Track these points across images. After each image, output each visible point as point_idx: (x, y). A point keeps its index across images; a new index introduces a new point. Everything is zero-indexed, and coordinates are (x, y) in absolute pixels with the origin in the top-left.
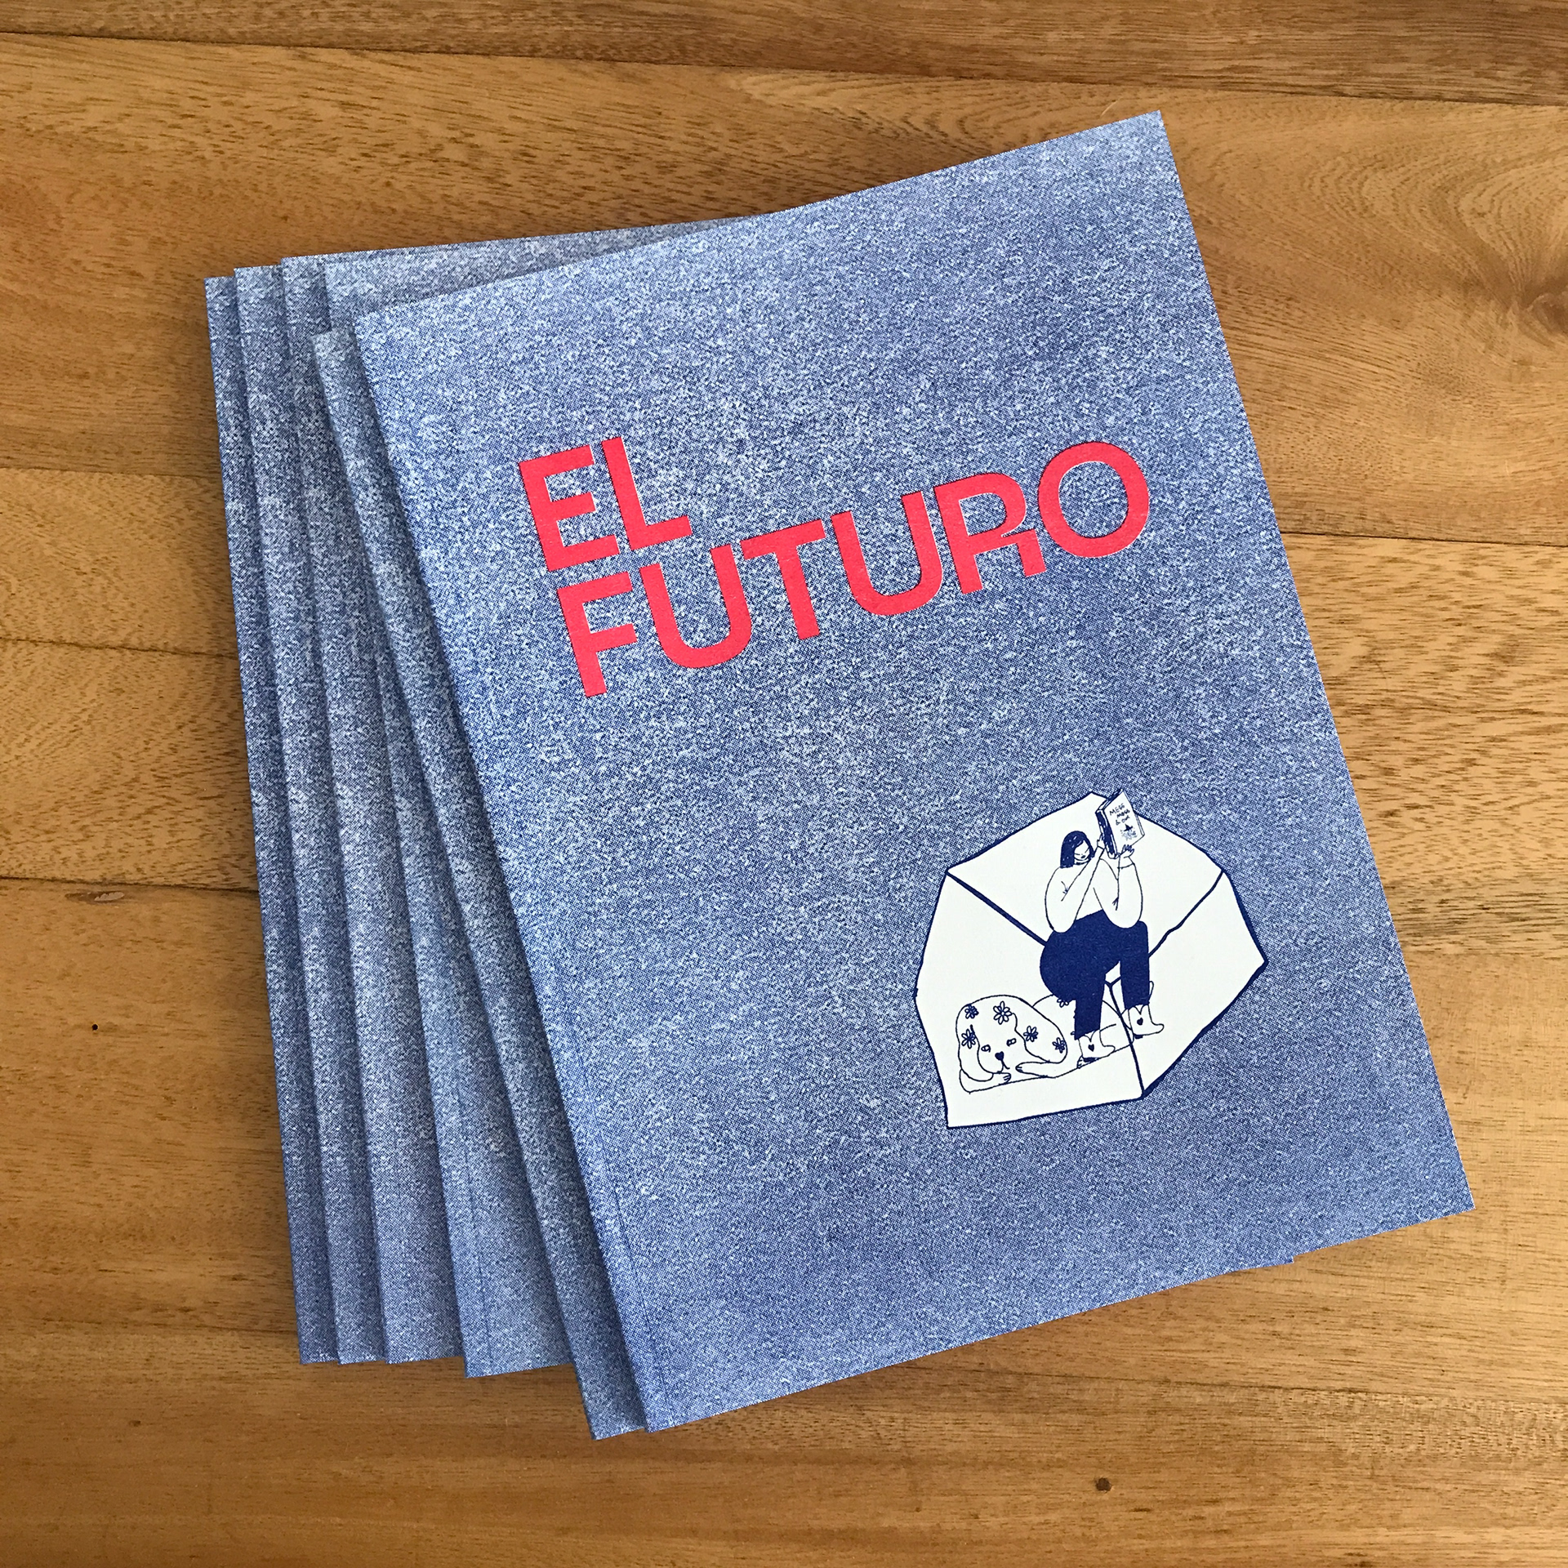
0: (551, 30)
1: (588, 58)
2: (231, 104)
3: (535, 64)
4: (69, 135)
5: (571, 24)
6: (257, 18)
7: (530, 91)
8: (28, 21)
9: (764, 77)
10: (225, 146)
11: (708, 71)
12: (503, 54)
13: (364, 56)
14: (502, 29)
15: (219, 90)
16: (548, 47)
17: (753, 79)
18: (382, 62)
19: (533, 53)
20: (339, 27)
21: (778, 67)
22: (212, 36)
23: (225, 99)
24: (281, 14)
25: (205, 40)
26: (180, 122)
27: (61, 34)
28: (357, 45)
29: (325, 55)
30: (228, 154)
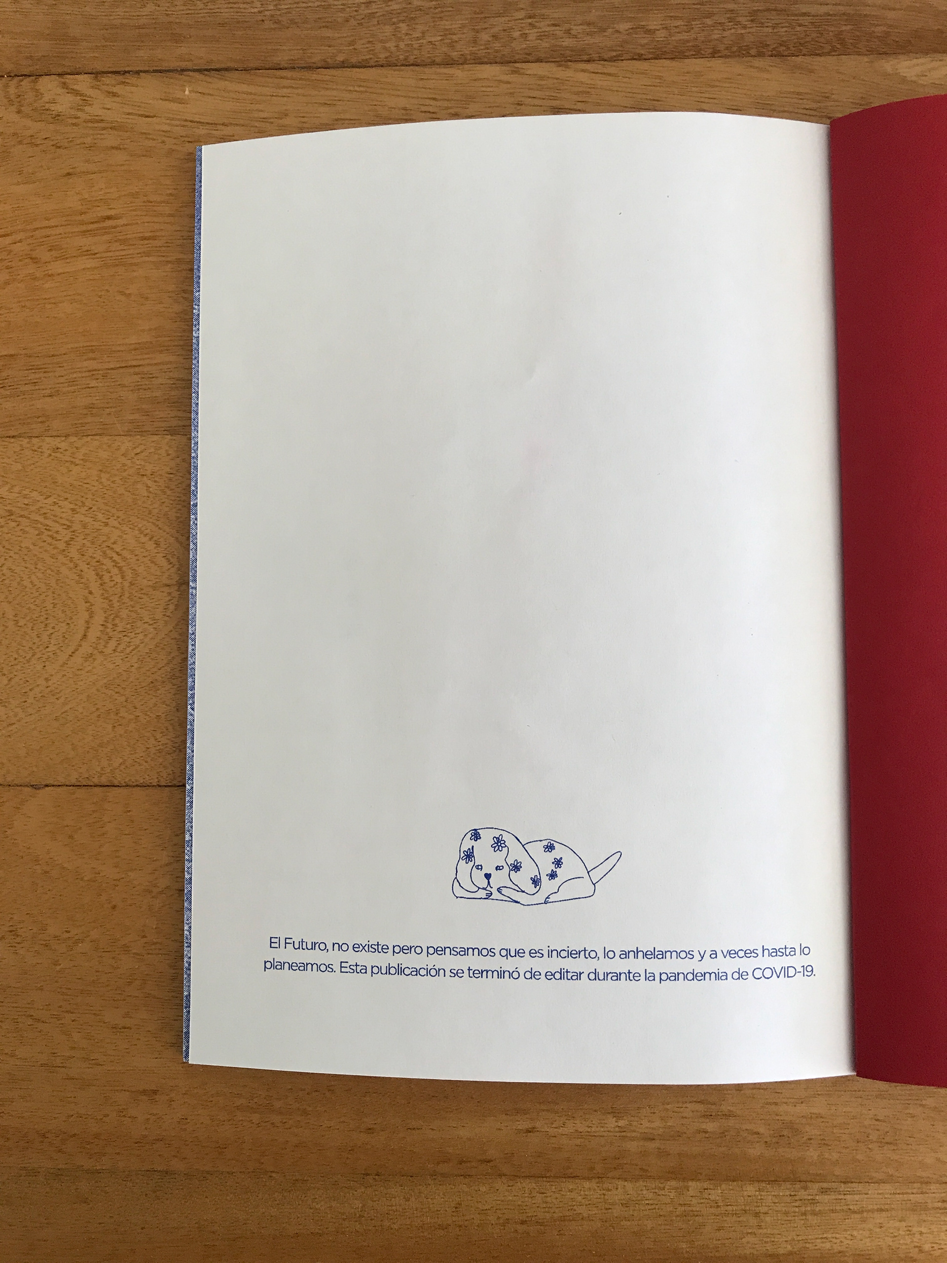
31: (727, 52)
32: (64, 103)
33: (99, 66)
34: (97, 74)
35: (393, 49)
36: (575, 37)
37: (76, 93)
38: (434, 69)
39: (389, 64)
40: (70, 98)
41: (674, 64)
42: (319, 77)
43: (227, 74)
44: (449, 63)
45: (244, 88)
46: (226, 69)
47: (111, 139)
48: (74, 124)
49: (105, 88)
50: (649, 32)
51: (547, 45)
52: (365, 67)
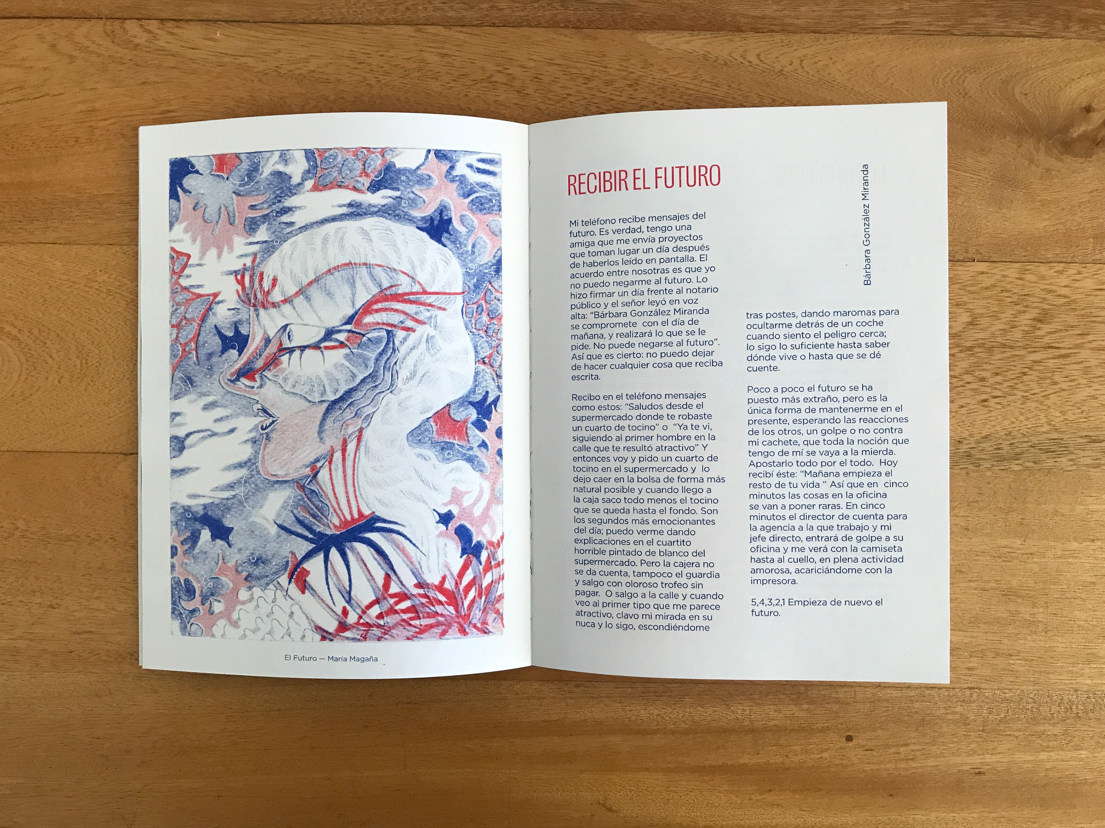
0: (547, 13)
1: (567, 27)
2: (382, 56)
3: (540, 31)
4: (300, 75)
5: (557, 10)
6: (395, 11)
7: (537, 45)
8: (278, 16)
9: (657, 35)
10: (380, 77)
11: (628, 32)
12: (522, 26)
13: (450, 29)
14: (522, 14)
15: (377, 49)
16: (546, 22)
17: (651, 36)
18: (460, 32)
19: (538, 25)
20: (438, 14)
21: (665, 29)
22: (372, 21)
23: (380, 53)
24: (408, 9)
25: (369, 23)
26: (357, 66)
27: (294, 23)
28: (447, 23)
29: (431, 29)
30: (383, 82)
31: (545, 24)
32: (142, 38)
33: (164, 15)
34: (162, 20)
35: (346, 13)
36: (455, 11)
37: (150, 32)
38: (370, 27)
39: (342, 23)
40: (145, 34)
41: (515, 30)
42: (300, 29)
43: (244, 24)
44: (380, 24)
45: (253, 33)
46: (244, 21)
47: (171, 62)
48: (148, 52)
49: (167, 29)
50: (500, 10)
51: (438, 15)
52: (328, 24)
